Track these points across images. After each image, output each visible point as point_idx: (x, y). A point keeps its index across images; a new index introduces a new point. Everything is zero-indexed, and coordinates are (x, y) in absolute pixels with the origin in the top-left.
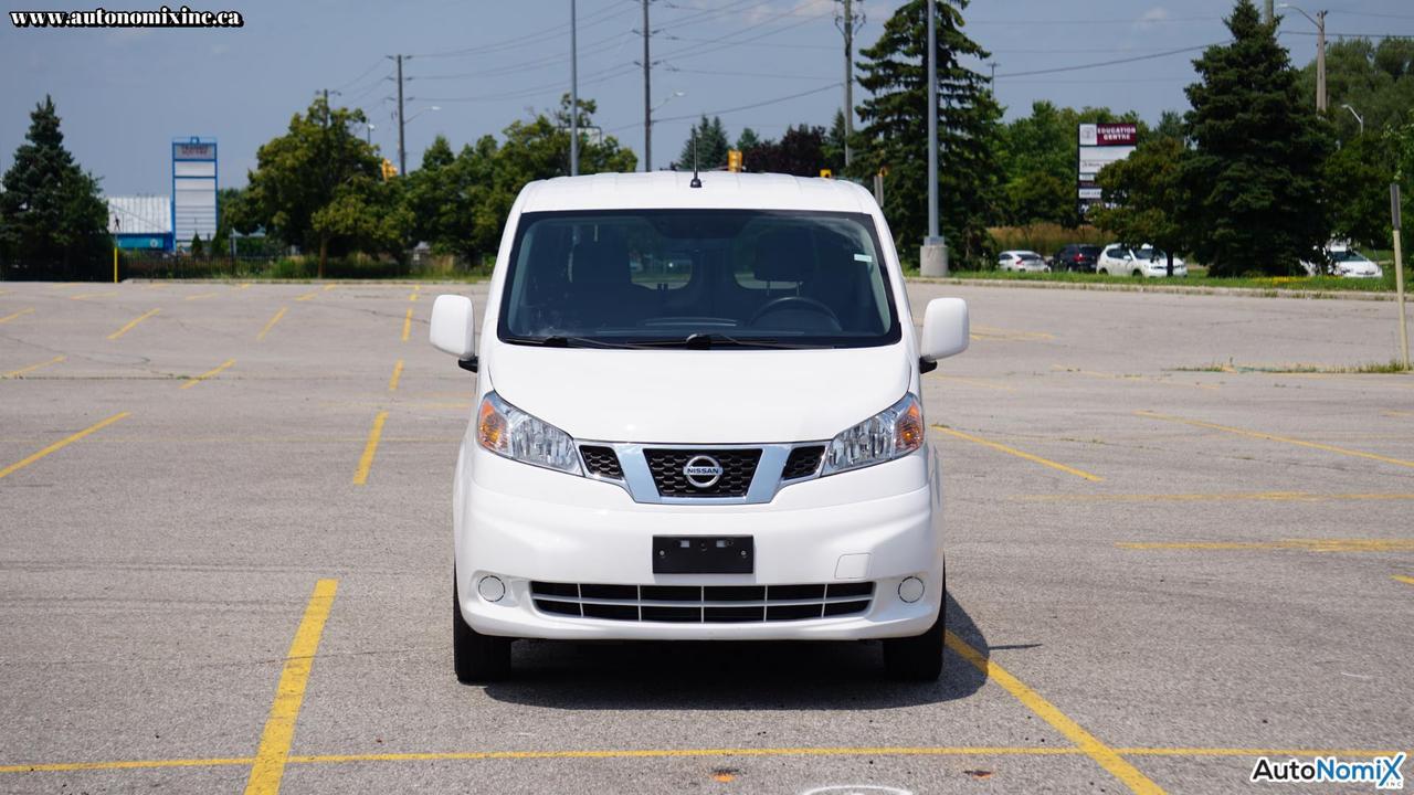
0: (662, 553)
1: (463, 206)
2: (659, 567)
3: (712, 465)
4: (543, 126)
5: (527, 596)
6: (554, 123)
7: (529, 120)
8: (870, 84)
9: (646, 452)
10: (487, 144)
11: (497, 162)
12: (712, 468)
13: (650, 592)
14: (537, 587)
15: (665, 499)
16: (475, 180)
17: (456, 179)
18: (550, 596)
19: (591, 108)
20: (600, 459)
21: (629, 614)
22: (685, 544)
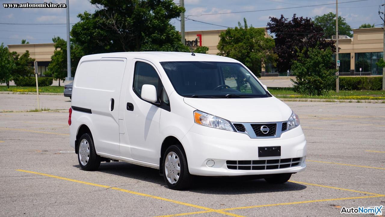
0: (261, 151)
2: (260, 155)
3: (267, 128)
5: (226, 165)
12: (266, 129)
13: (255, 162)
14: (228, 162)
15: (258, 137)
18: (231, 164)
20: (239, 128)
21: (248, 168)
22: (266, 149)
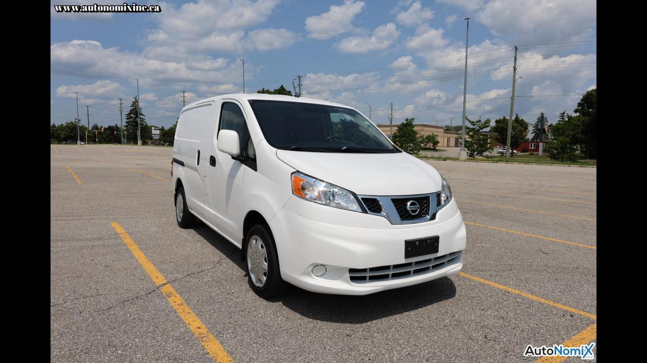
1: (58, 134)
4: (72, 123)
6: (74, 122)
7: (69, 122)
8: (127, 119)
9: (393, 200)
10: (62, 125)
11: (63, 128)
16: (60, 130)
17: (56, 130)
19: (80, 120)
